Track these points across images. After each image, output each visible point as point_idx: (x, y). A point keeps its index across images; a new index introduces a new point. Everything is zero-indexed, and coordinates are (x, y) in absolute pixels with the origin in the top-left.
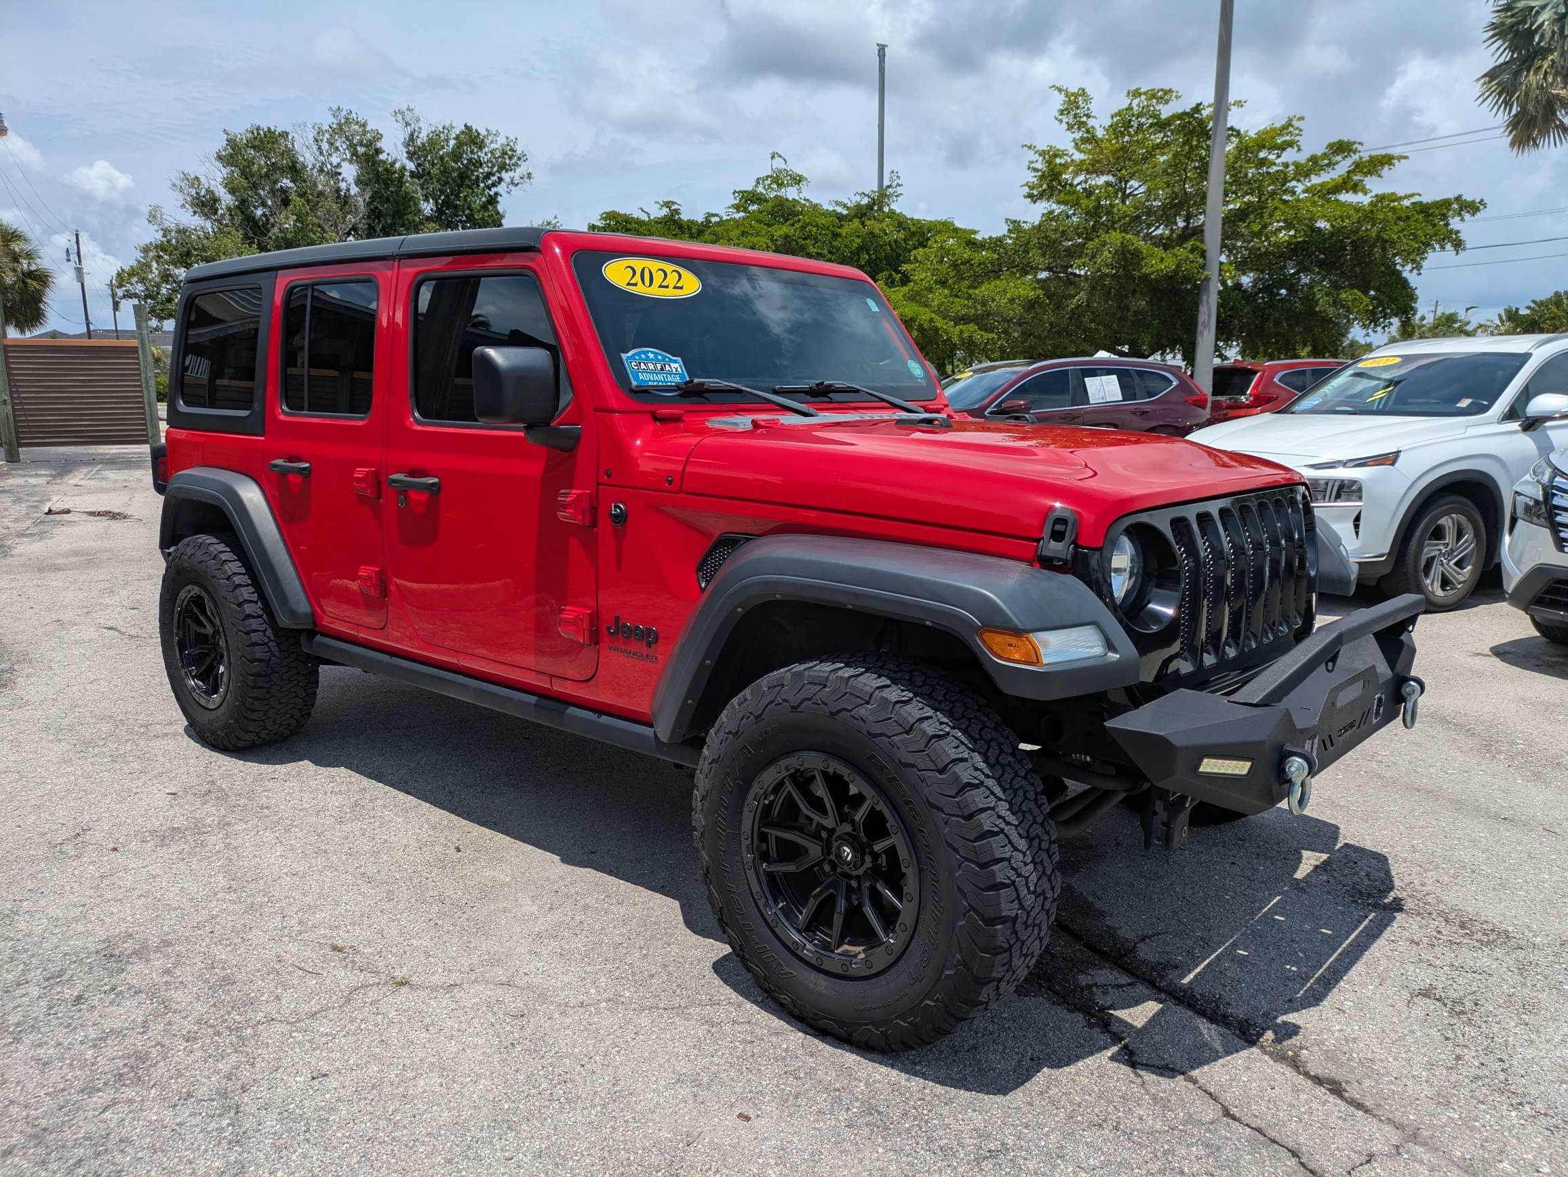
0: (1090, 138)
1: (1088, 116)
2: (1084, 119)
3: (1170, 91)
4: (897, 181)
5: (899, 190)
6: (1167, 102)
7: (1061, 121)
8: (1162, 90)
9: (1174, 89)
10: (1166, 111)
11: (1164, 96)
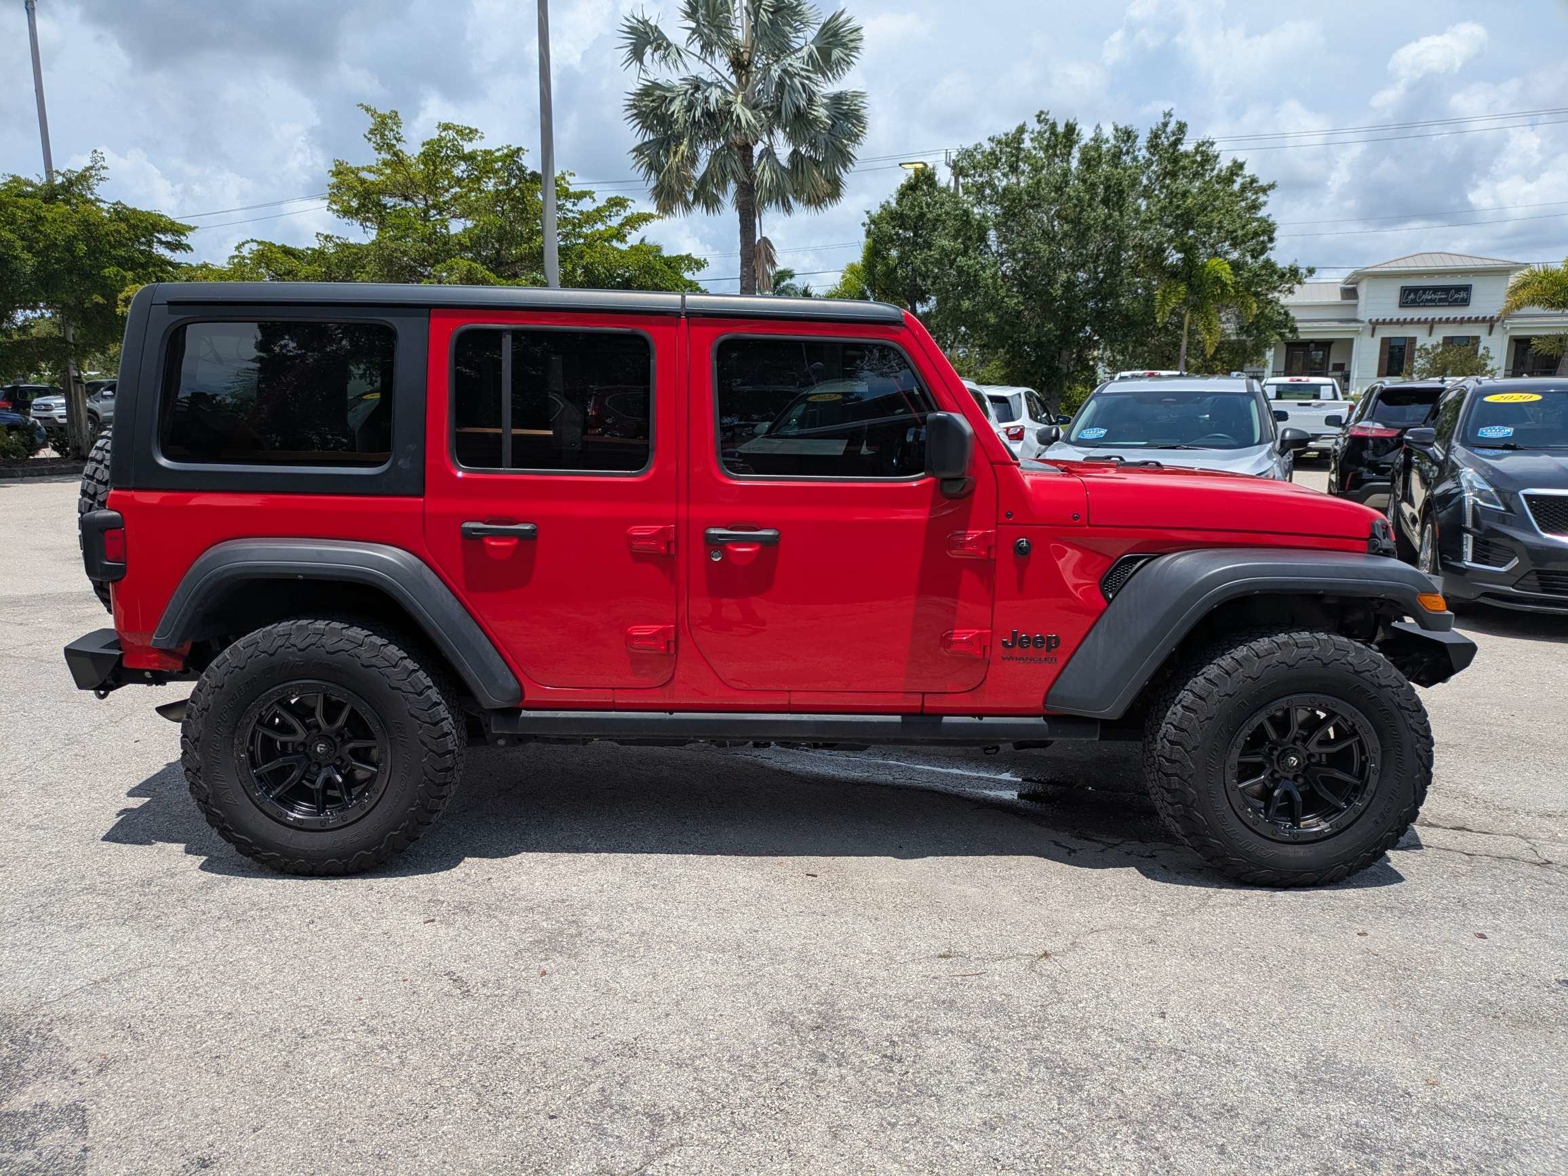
0: (398, 161)
1: (398, 140)
2: (394, 142)
3: (476, 130)
4: (102, 163)
5: (103, 173)
6: (471, 140)
7: (370, 140)
8: (469, 128)
9: (480, 130)
10: (468, 148)
11: (469, 133)
